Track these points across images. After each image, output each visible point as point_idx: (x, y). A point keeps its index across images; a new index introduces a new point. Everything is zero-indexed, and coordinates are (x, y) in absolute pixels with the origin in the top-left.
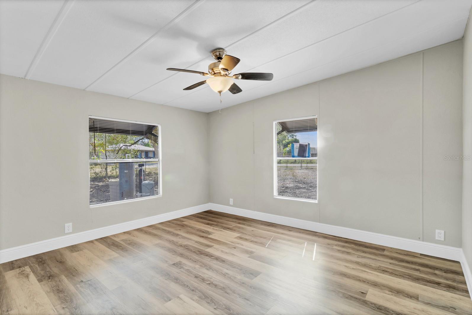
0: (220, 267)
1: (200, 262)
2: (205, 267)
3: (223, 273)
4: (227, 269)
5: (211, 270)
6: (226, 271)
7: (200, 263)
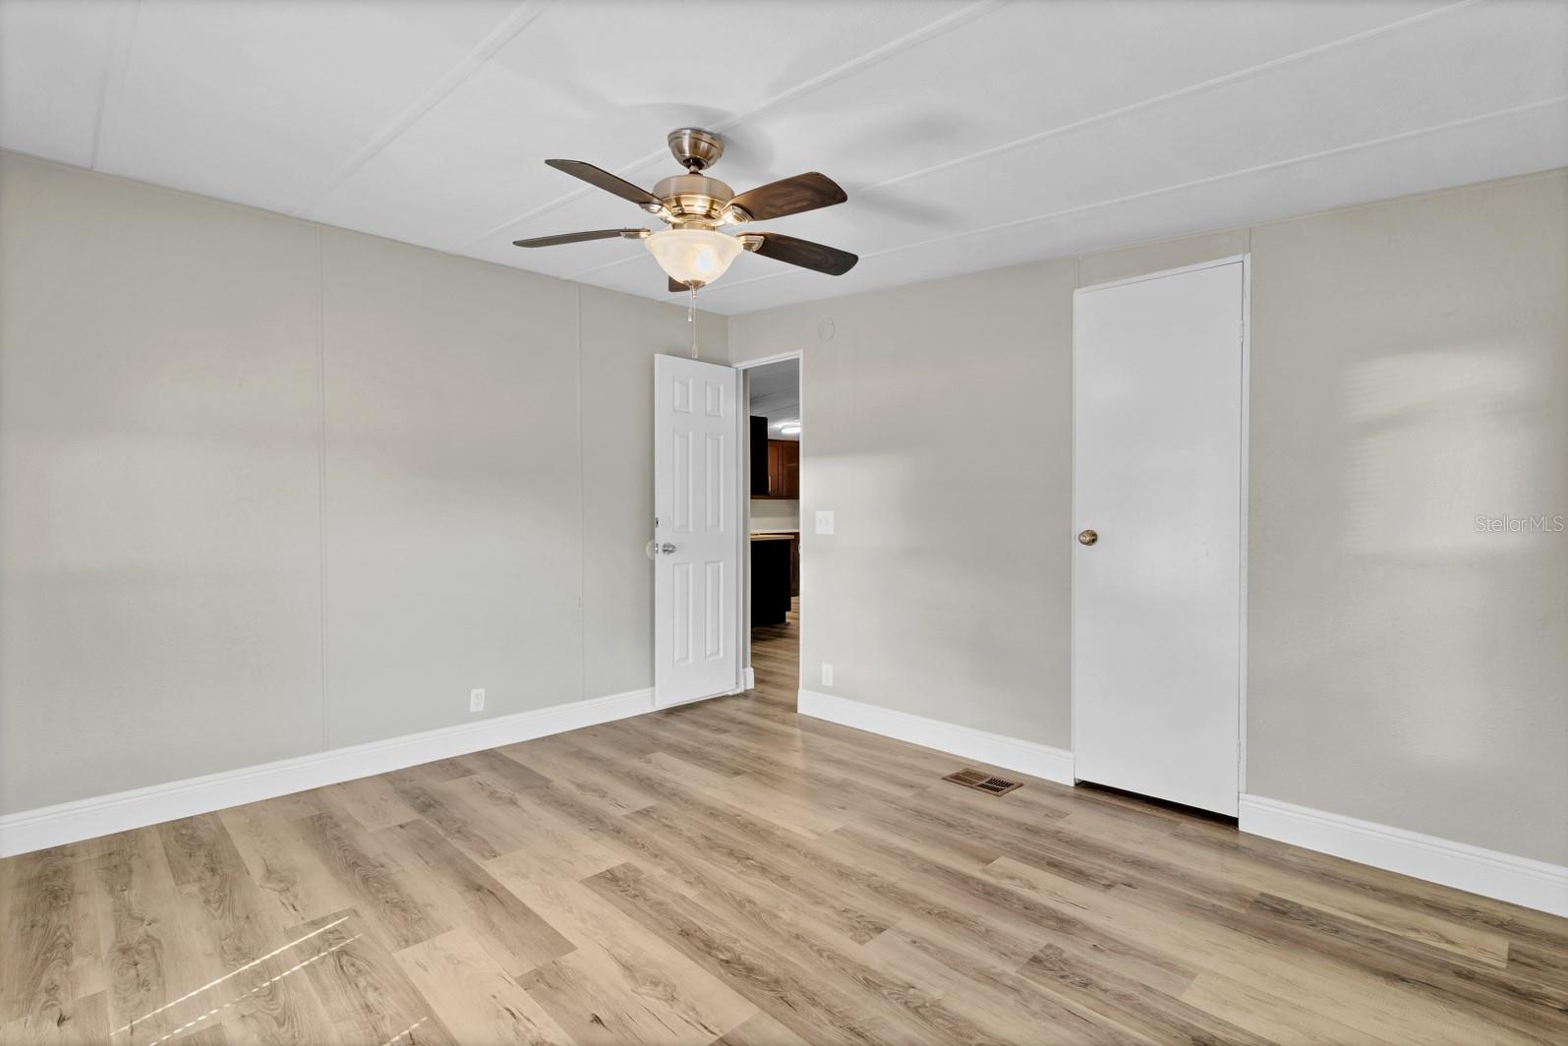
0: (707, 907)
1: (777, 933)
2: (758, 911)
3: (701, 886)
4: (683, 897)
5: (738, 899)
6: (691, 893)
7: (776, 928)
